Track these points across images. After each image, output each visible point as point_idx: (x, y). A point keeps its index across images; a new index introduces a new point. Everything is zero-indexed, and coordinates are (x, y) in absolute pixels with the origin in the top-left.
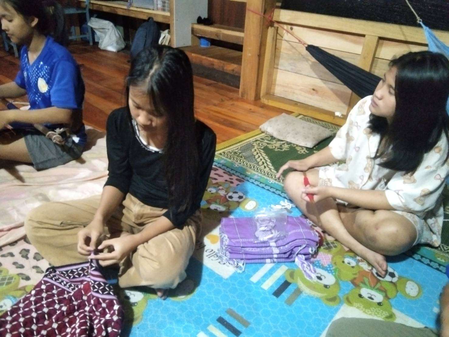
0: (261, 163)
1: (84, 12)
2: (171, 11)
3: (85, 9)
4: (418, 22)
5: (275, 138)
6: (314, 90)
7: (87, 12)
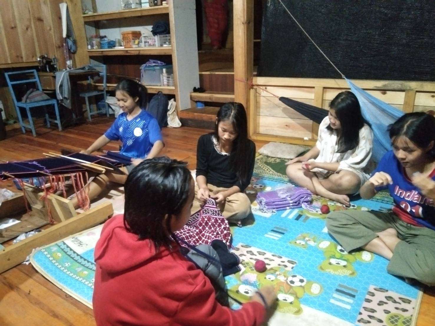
0: (266, 170)
1: (103, 93)
2: (175, 85)
3: (102, 91)
4: (343, 77)
5: (269, 157)
6: (287, 126)
7: (105, 92)
